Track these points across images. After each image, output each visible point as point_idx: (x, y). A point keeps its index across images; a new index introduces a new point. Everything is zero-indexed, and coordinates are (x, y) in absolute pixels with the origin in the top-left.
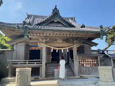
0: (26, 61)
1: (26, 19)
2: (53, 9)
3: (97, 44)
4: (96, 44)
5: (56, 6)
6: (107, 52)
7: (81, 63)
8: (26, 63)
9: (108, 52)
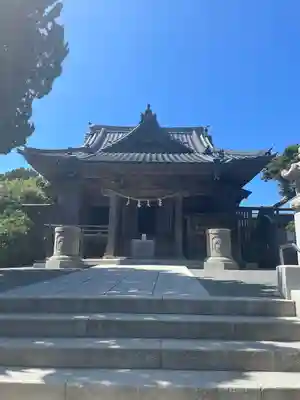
3: (250, 193)
5: (149, 106)
9: (280, 212)
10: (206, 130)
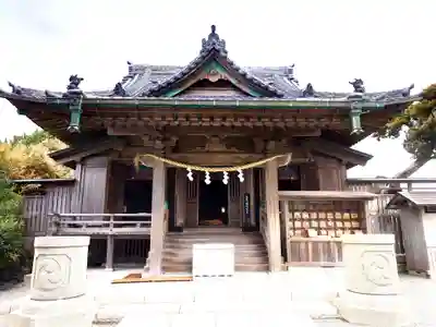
0: (108, 219)
1: (125, 80)
2: (204, 40)
3: (369, 157)
4: (363, 158)
5: (213, 27)
6: (409, 186)
7: (298, 224)
8: (108, 225)
10: (290, 71)
